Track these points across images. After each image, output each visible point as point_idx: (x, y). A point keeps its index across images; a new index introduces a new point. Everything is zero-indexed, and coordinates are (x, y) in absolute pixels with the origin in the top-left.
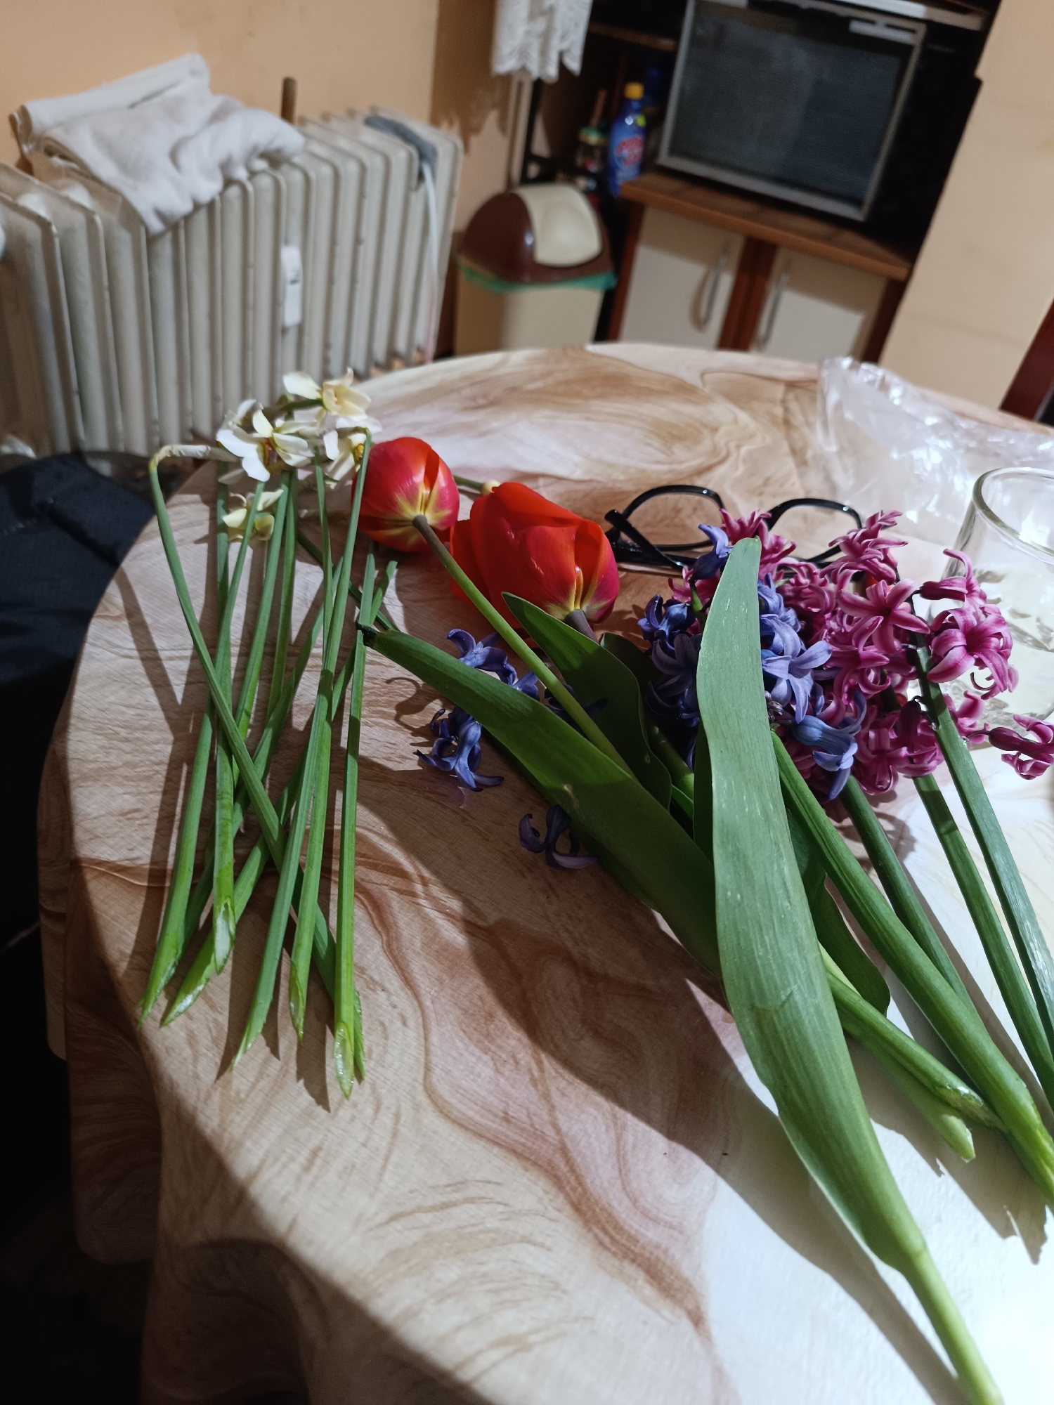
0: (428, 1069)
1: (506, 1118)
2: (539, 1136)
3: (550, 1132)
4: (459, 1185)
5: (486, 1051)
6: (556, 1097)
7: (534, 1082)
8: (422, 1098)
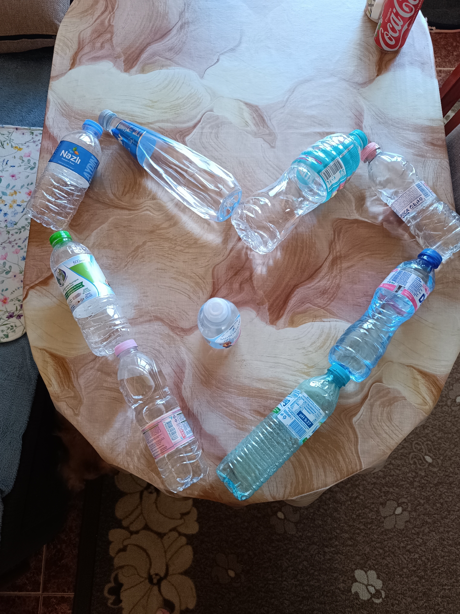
0: (218, 264)
1: (218, 279)
2: (218, 285)
3: (220, 287)
4: (204, 278)
5: (226, 270)
6: (226, 284)
7: (226, 280)
8: (213, 266)
